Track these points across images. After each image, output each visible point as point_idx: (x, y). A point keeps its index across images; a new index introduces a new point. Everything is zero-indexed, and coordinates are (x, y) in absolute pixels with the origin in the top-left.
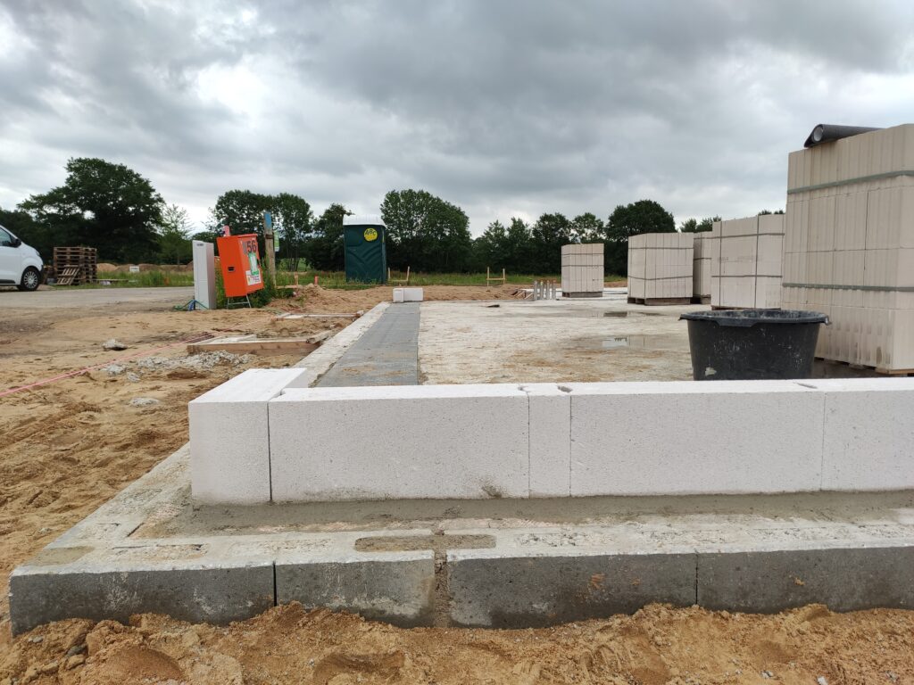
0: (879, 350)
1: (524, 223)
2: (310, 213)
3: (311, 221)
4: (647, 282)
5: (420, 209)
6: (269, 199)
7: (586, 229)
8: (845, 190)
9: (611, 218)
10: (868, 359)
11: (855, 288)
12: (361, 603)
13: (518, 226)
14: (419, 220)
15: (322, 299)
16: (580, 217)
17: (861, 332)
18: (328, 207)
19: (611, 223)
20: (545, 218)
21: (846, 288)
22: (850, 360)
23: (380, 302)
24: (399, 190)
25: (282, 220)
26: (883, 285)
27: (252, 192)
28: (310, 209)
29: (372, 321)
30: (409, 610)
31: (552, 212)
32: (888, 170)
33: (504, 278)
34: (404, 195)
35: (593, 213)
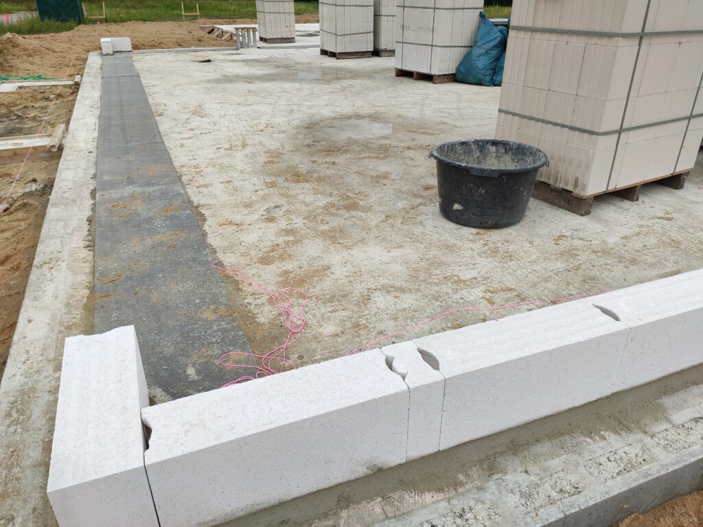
0: (577, 180)
4: (338, 38)
8: (565, 38)
10: (567, 184)
11: (563, 126)
17: (564, 162)
21: (556, 124)
22: (551, 182)
26: (588, 128)
32: (607, 30)
33: (198, 13)
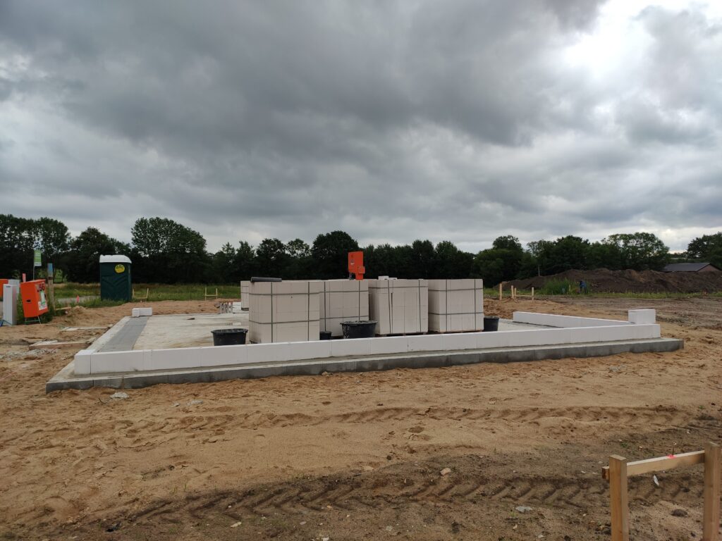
1: (250, 245)
2: (68, 234)
3: (68, 240)
5: (165, 233)
6: (31, 222)
7: (297, 251)
9: (315, 243)
12: (108, 385)
13: (245, 247)
14: (164, 241)
15: (86, 315)
16: (292, 242)
18: (85, 229)
19: (314, 247)
20: (266, 242)
23: (124, 316)
24: (148, 218)
25: (42, 240)
27: (15, 216)
28: (68, 231)
29: (117, 331)
30: (117, 387)
31: (271, 237)
33: (217, 295)
34: (152, 221)
35: (301, 239)
